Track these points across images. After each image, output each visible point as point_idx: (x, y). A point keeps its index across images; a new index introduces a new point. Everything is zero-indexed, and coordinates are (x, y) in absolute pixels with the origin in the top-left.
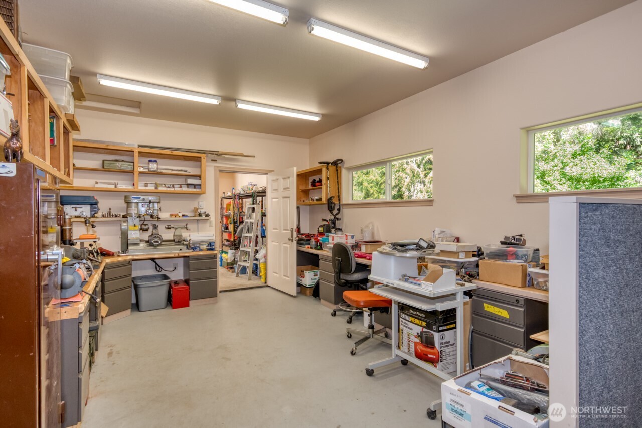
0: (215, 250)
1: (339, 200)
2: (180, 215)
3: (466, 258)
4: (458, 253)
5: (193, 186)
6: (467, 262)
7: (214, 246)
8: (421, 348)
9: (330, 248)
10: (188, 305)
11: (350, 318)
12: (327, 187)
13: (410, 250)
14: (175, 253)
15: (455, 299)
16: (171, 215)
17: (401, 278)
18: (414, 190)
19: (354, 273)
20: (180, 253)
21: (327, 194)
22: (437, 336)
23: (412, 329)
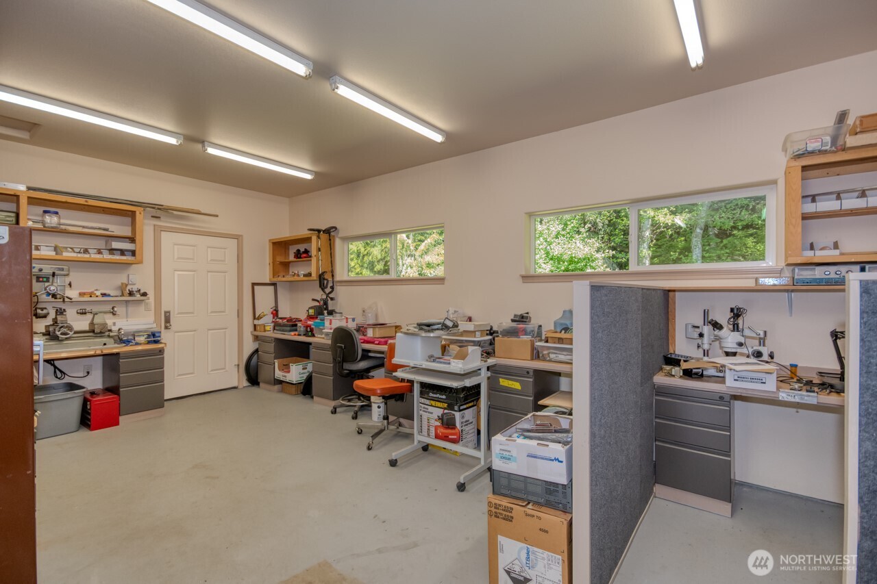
0: (161, 343)
1: (333, 276)
2: (98, 293)
3: (481, 336)
4: (475, 332)
5: (119, 252)
6: (481, 341)
7: (160, 337)
8: (441, 431)
9: (327, 334)
10: (117, 423)
11: (356, 413)
12: (318, 260)
13: (436, 330)
14: (96, 350)
15: (480, 374)
16: (81, 294)
17: (428, 358)
18: (403, 265)
19: (360, 361)
20: (106, 349)
21: (318, 269)
22: (457, 415)
23: (432, 413)
